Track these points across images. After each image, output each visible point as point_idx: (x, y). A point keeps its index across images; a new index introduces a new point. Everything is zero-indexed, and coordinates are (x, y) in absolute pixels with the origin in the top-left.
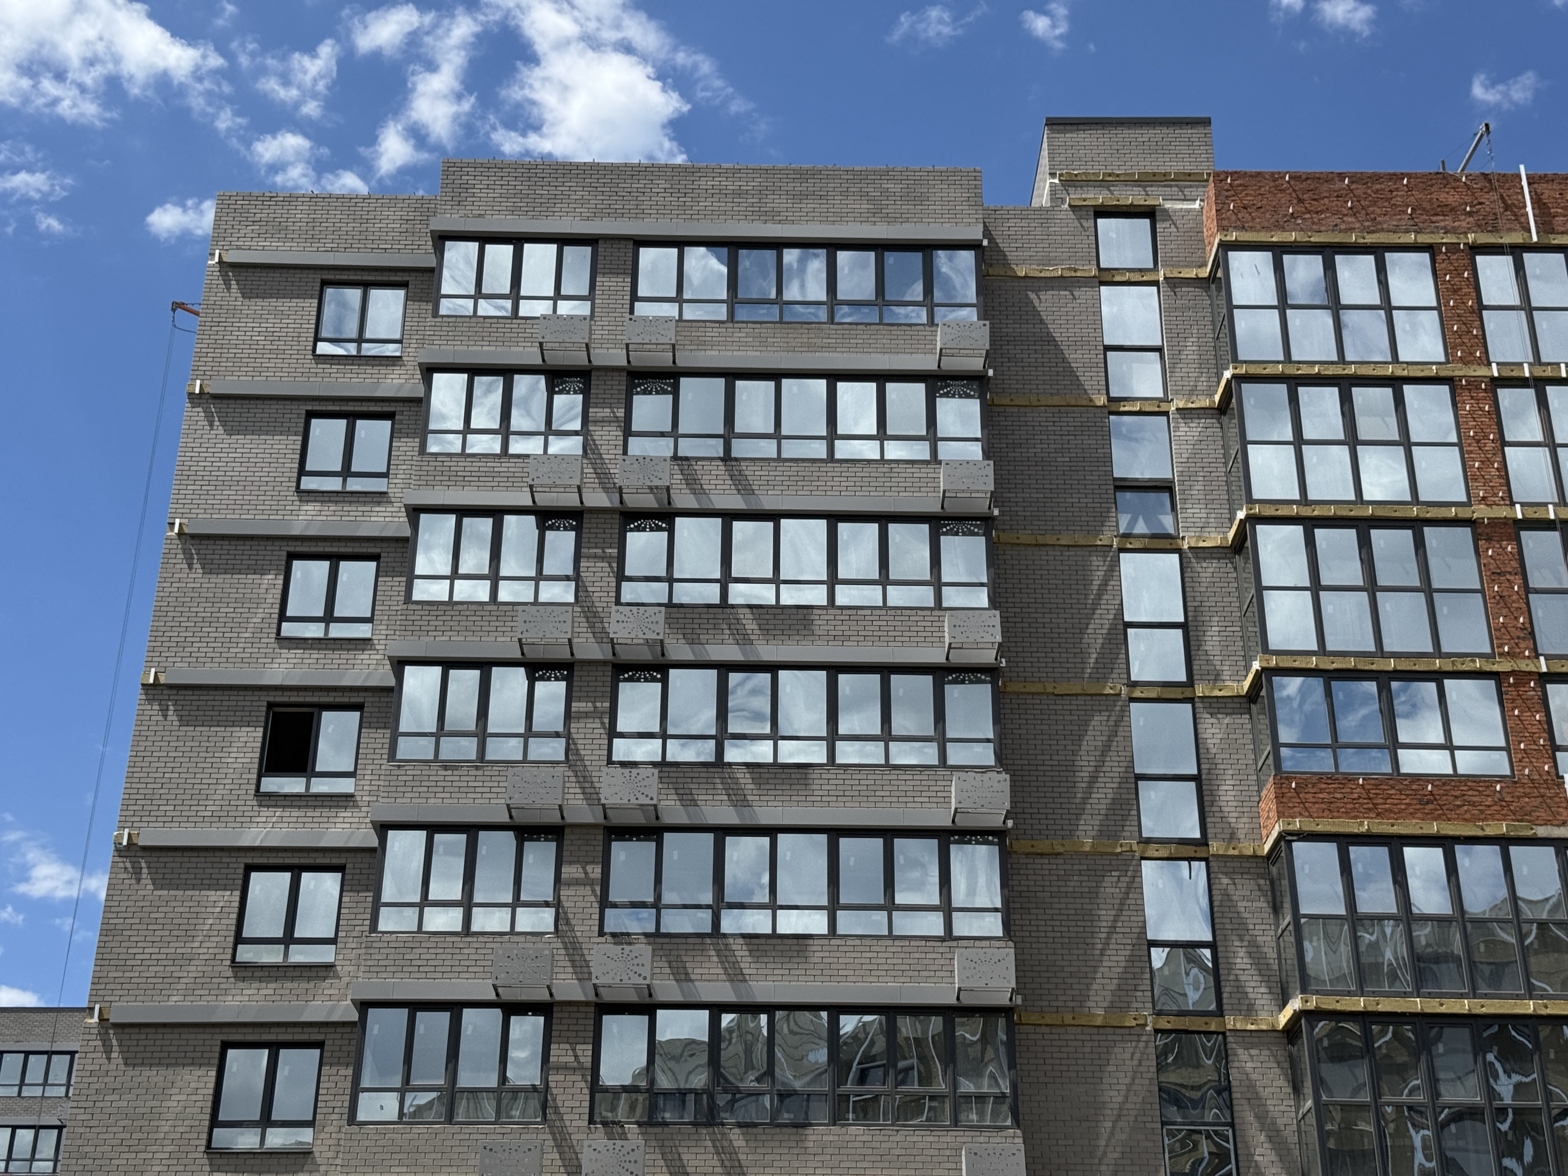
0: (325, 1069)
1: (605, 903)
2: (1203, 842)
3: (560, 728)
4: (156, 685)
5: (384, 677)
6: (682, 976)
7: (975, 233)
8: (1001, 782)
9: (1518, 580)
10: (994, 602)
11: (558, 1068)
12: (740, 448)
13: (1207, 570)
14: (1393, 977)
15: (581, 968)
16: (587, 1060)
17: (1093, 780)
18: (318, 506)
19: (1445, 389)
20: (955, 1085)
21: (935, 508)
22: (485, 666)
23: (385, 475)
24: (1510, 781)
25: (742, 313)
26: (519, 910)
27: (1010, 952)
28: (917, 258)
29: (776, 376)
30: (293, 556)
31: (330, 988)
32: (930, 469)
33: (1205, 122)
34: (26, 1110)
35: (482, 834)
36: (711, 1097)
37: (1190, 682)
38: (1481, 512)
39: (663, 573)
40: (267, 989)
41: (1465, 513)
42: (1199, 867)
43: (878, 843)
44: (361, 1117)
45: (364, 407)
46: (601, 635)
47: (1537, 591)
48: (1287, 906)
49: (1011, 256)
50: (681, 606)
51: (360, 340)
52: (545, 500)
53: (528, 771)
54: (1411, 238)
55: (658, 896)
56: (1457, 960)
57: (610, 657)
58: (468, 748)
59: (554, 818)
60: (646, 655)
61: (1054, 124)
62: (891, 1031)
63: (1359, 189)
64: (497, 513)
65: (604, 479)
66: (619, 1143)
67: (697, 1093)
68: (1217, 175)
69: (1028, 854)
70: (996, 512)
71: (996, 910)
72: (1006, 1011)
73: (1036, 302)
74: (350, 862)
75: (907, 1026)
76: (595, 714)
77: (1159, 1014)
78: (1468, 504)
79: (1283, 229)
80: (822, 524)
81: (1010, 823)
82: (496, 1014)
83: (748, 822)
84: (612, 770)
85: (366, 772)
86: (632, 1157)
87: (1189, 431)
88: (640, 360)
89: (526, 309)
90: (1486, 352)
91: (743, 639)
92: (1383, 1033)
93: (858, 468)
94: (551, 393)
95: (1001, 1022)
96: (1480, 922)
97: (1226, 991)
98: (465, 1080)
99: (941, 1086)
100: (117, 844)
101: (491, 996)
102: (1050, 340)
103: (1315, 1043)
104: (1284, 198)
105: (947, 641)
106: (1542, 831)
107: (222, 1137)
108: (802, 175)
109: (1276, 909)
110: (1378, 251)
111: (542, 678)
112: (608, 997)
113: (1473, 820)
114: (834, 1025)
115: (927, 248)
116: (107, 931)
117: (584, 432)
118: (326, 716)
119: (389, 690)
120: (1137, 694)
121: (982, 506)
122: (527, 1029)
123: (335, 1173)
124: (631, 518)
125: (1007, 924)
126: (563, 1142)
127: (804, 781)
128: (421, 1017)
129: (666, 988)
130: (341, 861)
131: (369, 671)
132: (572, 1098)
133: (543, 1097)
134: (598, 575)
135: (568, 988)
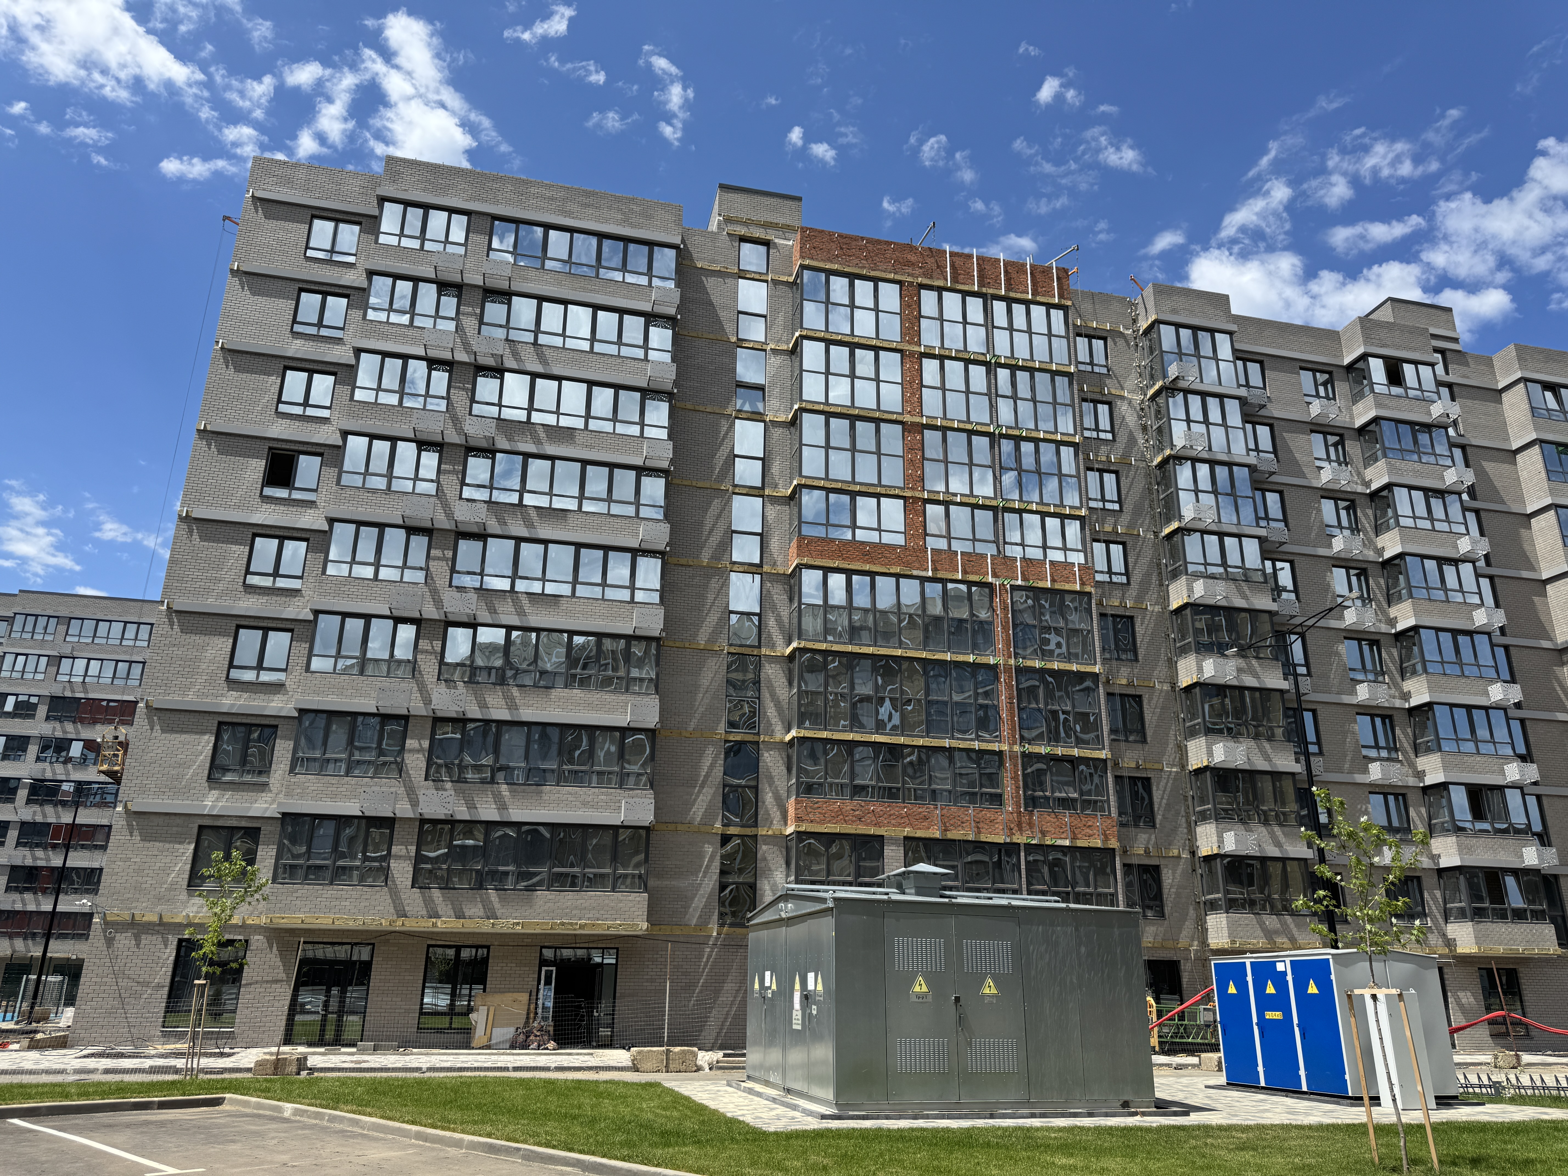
0: (294, 643)
1: (453, 570)
2: (760, 565)
3: (434, 477)
4: (205, 430)
5: (336, 440)
6: (493, 611)
7: (677, 240)
8: (666, 528)
9: (920, 453)
10: (670, 437)
11: (422, 652)
12: (543, 339)
13: (777, 433)
14: (841, 636)
15: (438, 603)
16: (439, 649)
17: (711, 531)
18: (303, 342)
19: (899, 355)
20: (628, 672)
21: (644, 384)
22: (393, 440)
23: (342, 329)
24: (904, 548)
26: (406, 570)
27: (662, 611)
28: (645, 249)
29: (565, 302)
30: (287, 368)
31: (297, 601)
32: (643, 364)
33: (799, 199)
34: (125, 653)
35: (387, 529)
36: (504, 671)
37: (763, 488)
38: (907, 418)
39: (496, 402)
40: (264, 599)
41: (900, 418)
42: (758, 578)
43: (601, 553)
44: (313, 668)
45: (332, 290)
46: (460, 431)
47: (928, 460)
48: (796, 599)
49: (695, 255)
50: (505, 420)
51: (332, 251)
52: (433, 353)
53: (415, 498)
54: (891, 276)
55: (483, 570)
56: (869, 629)
57: (464, 443)
58: (380, 483)
59: (428, 525)
60: (484, 444)
61: (723, 187)
62: (599, 644)
63: (870, 247)
64: (405, 358)
65: (467, 347)
66: (453, 691)
67: (497, 669)
68: (802, 228)
69: (675, 565)
70: (675, 391)
71: (657, 590)
72: (657, 639)
73: (705, 282)
74: (312, 537)
75: (608, 643)
76: (454, 472)
77: (731, 645)
78: (902, 414)
79: (831, 262)
80: (584, 386)
81: (668, 548)
82: (390, 622)
83: (534, 536)
84: (461, 502)
85: (323, 490)
86: (459, 698)
87: (775, 361)
88: (491, 283)
89: (428, 246)
90: (920, 339)
91: (538, 441)
92: (833, 661)
93: (606, 358)
94: (440, 295)
95: (654, 645)
96: (884, 613)
97: (763, 636)
98: (371, 654)
99: (621, 673)
100: (180, 515)
101: (388, 613)
103: (801, 665)
104: (834, 246)
105: (645, 454)
106: (915, 573)
107: (235, 674)
108: (588, 194)
109: (791, 600)
110: (876, 280)
111: (425, 450)
112: (451, 618)
113: (885, 565)
114: (570, 639)
115: (651, 244)
116: (173, 561)
117: (457, 318)
118: (302, 457)
119: (338, 447)
120: (737, 491)
121: (668, 386)
122: (407, 632)
123: (297, 696)
124: (481, 370)
125: (662, 598)
126: (422, 689)
127: (565, 518)
128: (348, 621)
129: (484, 616)
130: (307, 536)
131: (327, 435)
132: (429, 667)
133: (413, 665)
134: (460, 398)
135: (430, 612)
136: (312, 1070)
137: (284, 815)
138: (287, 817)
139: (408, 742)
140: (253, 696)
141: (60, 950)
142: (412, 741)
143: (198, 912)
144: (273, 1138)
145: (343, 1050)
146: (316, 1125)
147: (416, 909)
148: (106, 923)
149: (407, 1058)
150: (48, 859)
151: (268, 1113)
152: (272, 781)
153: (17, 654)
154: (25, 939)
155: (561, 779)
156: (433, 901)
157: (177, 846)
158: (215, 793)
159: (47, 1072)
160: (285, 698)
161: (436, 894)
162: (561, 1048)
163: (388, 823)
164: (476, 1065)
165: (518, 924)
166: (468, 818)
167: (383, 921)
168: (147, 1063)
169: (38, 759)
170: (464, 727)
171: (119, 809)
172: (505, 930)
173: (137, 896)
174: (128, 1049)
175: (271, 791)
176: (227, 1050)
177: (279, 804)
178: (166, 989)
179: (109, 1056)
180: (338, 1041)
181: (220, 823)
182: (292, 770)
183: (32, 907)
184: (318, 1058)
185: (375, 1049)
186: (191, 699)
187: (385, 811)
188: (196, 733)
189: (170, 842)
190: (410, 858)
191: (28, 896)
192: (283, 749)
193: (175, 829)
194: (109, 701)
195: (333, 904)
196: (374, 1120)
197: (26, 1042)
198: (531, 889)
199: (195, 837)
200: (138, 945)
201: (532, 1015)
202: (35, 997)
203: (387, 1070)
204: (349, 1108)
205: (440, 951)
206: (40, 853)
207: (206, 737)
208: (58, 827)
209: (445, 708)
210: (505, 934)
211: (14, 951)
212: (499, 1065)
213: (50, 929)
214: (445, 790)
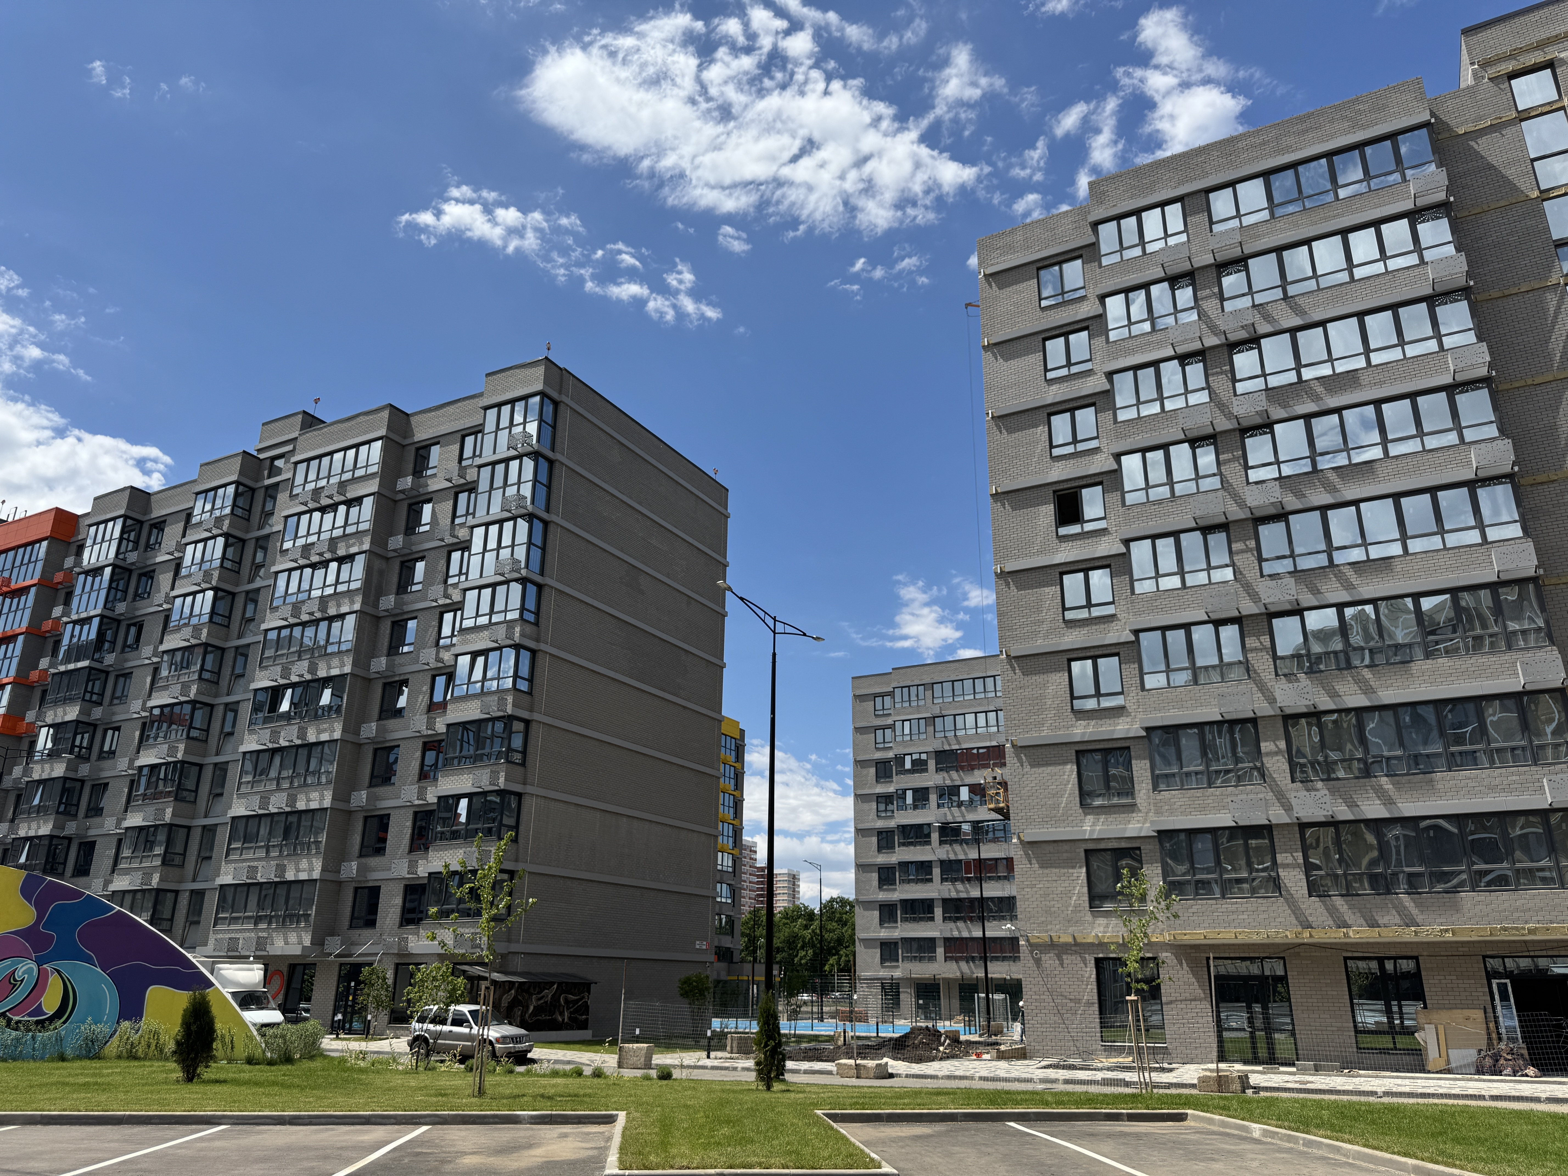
0: (1123, 666)
1: (1261, 559)
3: (1215, 471)
4: (997, 493)
5: (1112, 465)
6: (1316, 591)
7: (1425, 116)
8: (1506, 445)
10: (1480, 338)
11: (1252, 650)
12: (1293, 290)
15: (1254, 596)
16: (1268, 644)
18: (1058, 386)
20: (1505, 627)
21: (1429, 291)
22: (1165, 447)
23: (1090, 360)
25: (1279, 212)
26: (1211, 571)
27: (1530, 544)
28: (1387, 144)
29: (1307, 242)
30: (1050, 415)
31: (1115, 626)
32: (1420, 270)
34: (979, 705)
35: (1182, 535)
36: (1346, 654)
39: (1259, 372)
40: (1085, 631)
43: (1427, 497)
44: (1147, 686)
45: (1072, 328)
46: (1229, 416)
49: (1452, 123)
50: (1274, 388)
51: (1063, 293)
52: (1181, 349)
53: (1202, 497)
55: (1292, 551)
57: (1236, 426)
58: (1165, 492)
59: (1222, 519)
60: (1258, 421)
61: (1467, 31)
62: (1455, 601)
64: (1155, 364)
65: (1214, 329)
66: (1296, 684)
67: (1335, 653)
69: (1532, 485)
70: (1472, 283)
71: (1516, 521)
72: (1534, 580)
73: (1476, 147)
74: (1113, 562)
75: (1466, 599)
76: (1235, 459)
80: (1354, 320)
81: (1516, 469)
82: (1210, 627)
83: (1340, 500)
84: (1250, 487)
85: (1111, 515)
86: (1305, 690)
88: (1221, 257)
89: (1150, 248)
91: (1317, 398)
93: (1372, 281)
94: (1173, 291)
95: (1531, 586)
98: (1200, 663)
99: (1495, 628)
100: (996, 573)
101: (1206, 618)
102: (1491, 167)
105: (1452, 369)
107: (1078, 704)
108: (1302, 119)
111: (1199, 447)
112: (1273, 609)
114: (1417, 605)
115: (1393, 136)
116: (1000, 615)
117: (1196, 306)
118: (1084, 491)
119: (1115, 471)
121: (1461, 282)
122: (1229, 633)
123: (1140, 716)
124: (1234, 347)
125: (1524, 529)
126: (1262, 687)
127: (1372, 471)
128: (1168, 633)
129: (1307, 599)
130: (1108, 562)
131: (1102, 463)
132: (1263, 664)
133: (1246, 666)
134: (1221, 383)
135: (1249, 607)
136: (1257, 1089)
137: (1160, 832)
138: (1163, 835)
139: (1263, 745)
140: (1100, 722)
141: (999, 970)
142: (1268, 744)
143: (1105, 932)
144: (1252, 1160)
145: (1282, 1069)
146: (1292, 1148)
147: (1321, 919)
148: (1032, 946)
149: (1357, 1080)
150: (967, 892)
151: (1236, 1132)
152: (1138, 801)
153: (903, 721)
154: (967, 962)
155: (1454, 762)
156: (1337, 909)
157: (1071, 871)
158: (1090, 818)
159: (1019, 1080)
160: (1129, 719)
161: (1339, 902)
162: (1545, 1075)
163: (1265, 831)
164: (1441, 1091)
165: (1447, 931)
166: (1351, 817)
167: (1288, 933)
168: (1099, 1076)
169: (939, 806)
170: (1319, 720)
171: (1015, 840)
172: (1431, 938)
173: (1049, 919)
174: (1077, 1061)
175: (1140, 811)
176: (1166, 1065)
177: (1152, 822)
178: (1097, 1005)
179: (1064, 1067)
180: (1272, 1060)
181: (1102, 846)
182: (1155, 788)
183: (965, 934)
184: (1259, 1076)
185: (1317, 1069)
186: (1045, 734)
187: (1259, 819)
188: (1060, 764)
189: (1064, 868)
190: (1298, 866)
191: (960, 924)
192: (1141, 769)
193: (1065, 855)
194: (978, 748)
195: (1231, 917)
196: (1356, 1148)
197: (994, 1053)
198: (1454, 891)
199: (1084, 860)
200: (1062, 964)
201: (1494, 1036)
202: (988, 1013)
203: (1338, 1092)
204: (1321, 1132)
205: (1362, 964)
206: (960, 886)
207: (1069, 767)
208: (968, 863)
209: (1292, 704)
210: (1433, 943)
211: (962, 973)
212: (1470, 1092)
213: (985, 953)
214: (1317, 790)
